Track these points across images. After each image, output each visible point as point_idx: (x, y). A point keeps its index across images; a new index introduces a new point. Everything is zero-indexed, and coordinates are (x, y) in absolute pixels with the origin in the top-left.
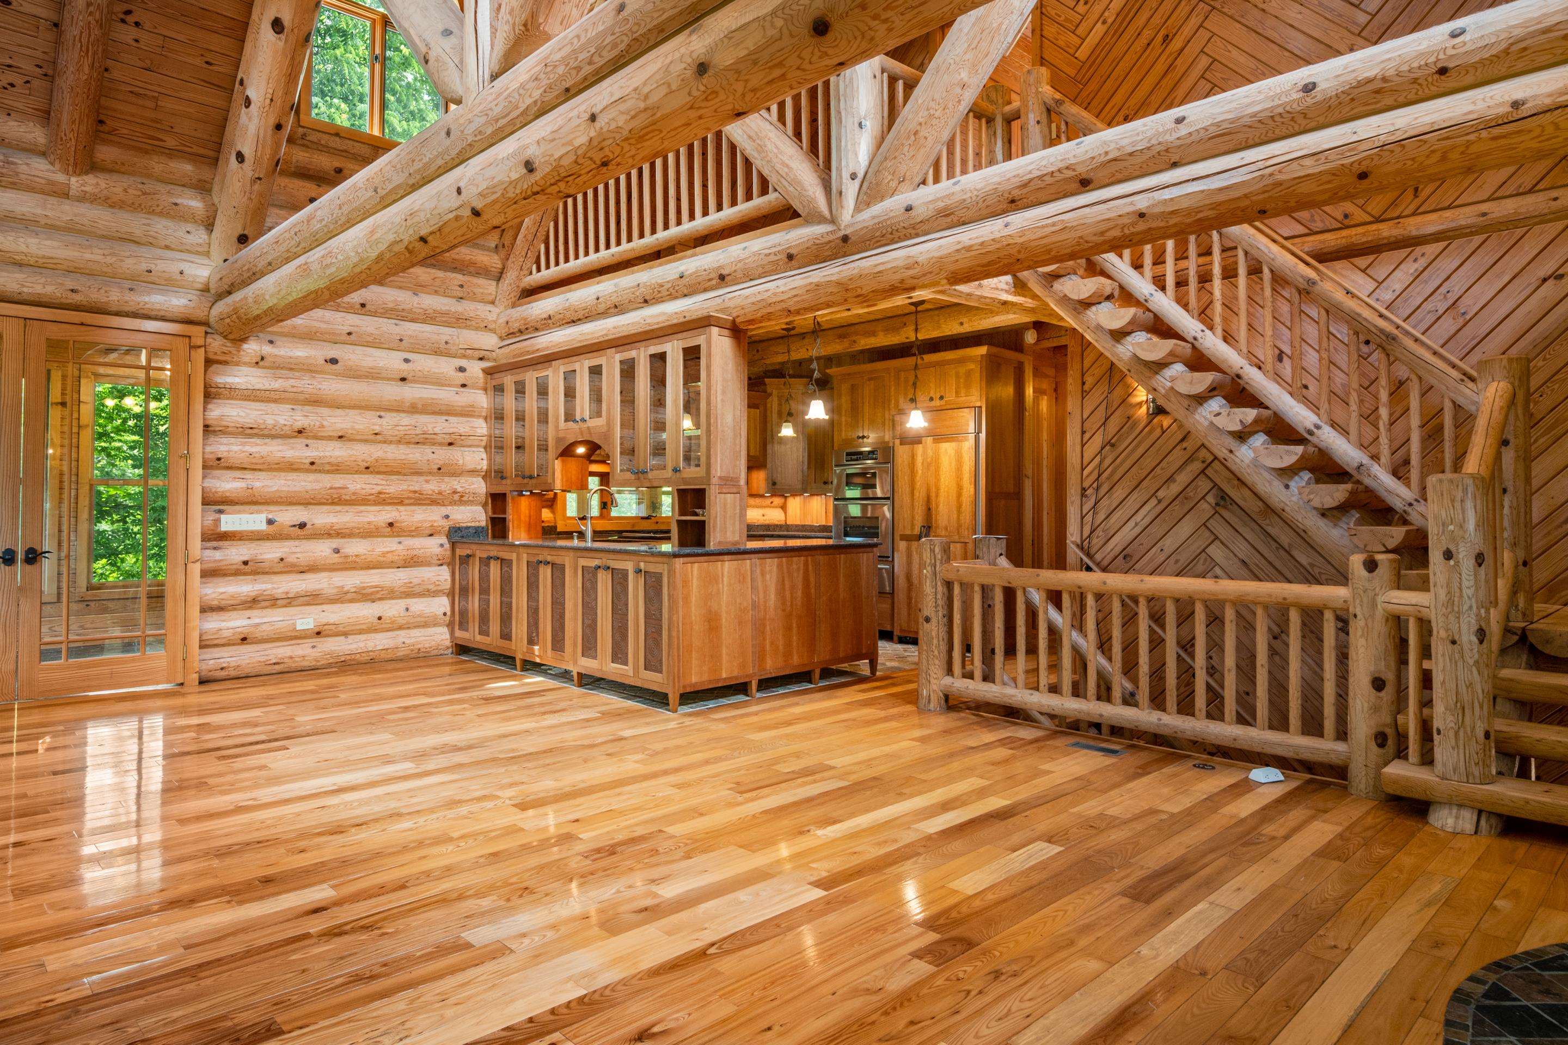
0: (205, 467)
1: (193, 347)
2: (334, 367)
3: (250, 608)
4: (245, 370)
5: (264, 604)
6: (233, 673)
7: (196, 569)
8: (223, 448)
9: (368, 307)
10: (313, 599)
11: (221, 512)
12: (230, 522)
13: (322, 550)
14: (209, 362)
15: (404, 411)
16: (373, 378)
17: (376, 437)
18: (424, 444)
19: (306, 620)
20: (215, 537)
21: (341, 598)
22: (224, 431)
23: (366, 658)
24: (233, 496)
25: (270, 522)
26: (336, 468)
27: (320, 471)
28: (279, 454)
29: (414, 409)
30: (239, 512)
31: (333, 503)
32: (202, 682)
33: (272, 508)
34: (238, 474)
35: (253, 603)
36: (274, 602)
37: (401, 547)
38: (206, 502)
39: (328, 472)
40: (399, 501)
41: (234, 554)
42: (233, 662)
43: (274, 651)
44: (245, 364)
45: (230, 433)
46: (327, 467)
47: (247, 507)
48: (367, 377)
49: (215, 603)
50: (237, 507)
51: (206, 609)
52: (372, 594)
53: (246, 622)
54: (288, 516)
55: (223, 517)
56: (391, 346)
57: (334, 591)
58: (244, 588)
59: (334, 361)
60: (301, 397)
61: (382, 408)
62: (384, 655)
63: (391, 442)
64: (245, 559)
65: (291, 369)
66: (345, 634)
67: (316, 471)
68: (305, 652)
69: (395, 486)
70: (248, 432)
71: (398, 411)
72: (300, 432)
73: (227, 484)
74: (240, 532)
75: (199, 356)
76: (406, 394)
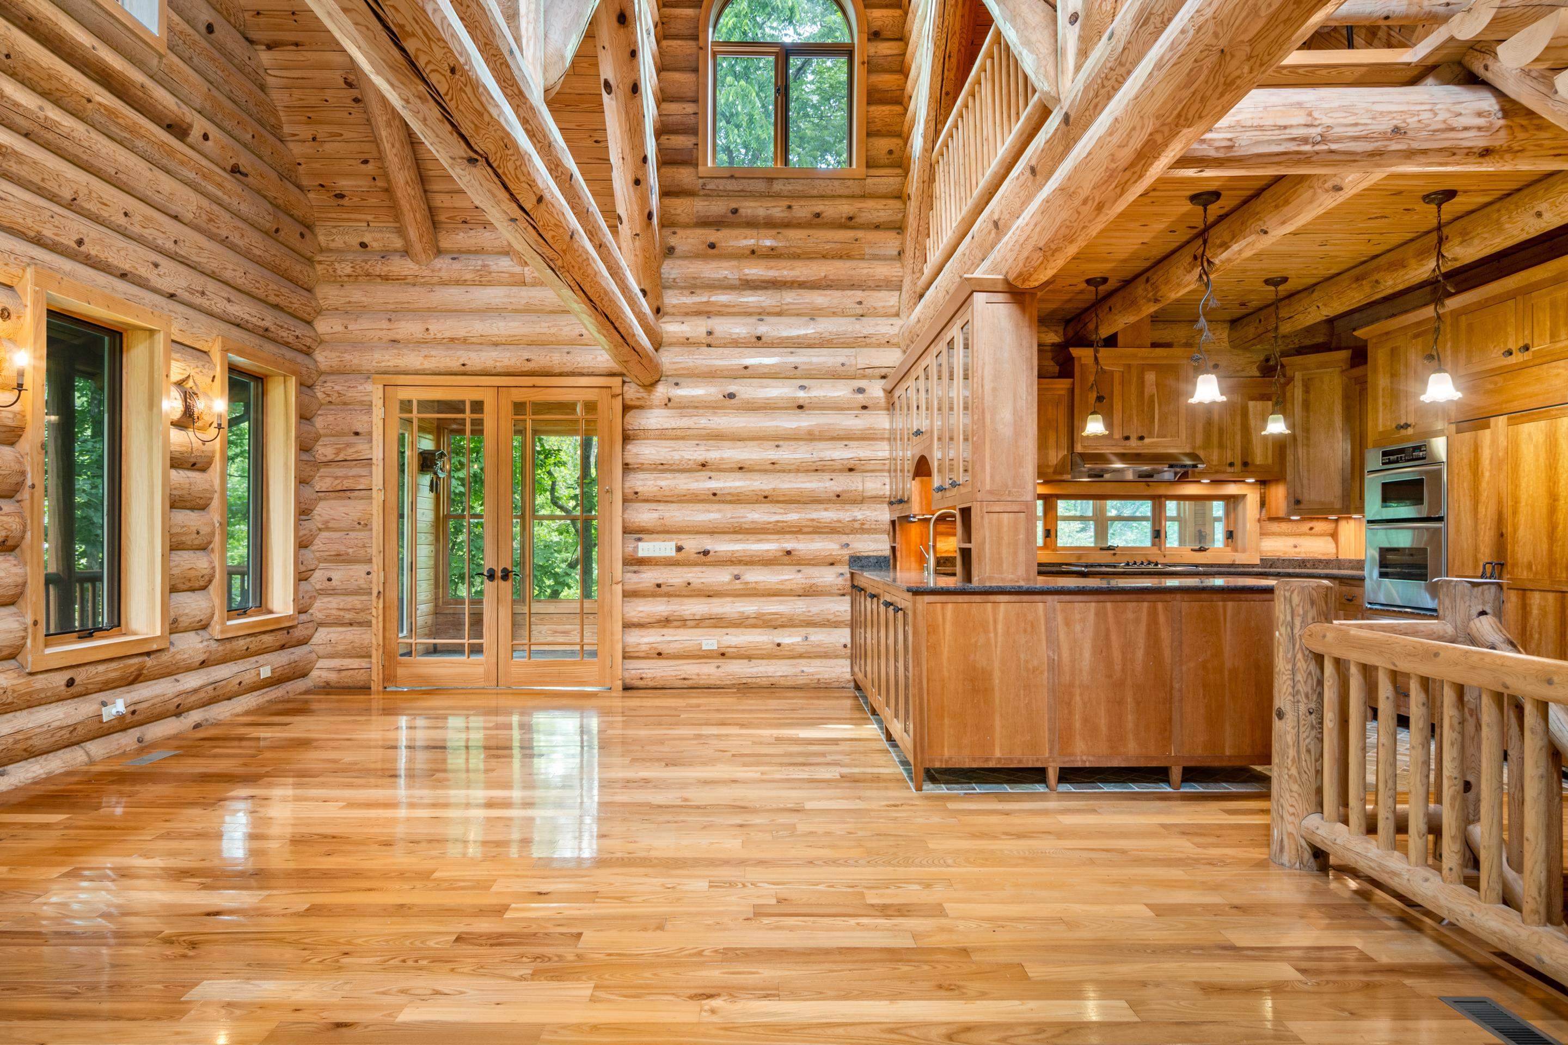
0: (625, 500)
1: (614, 396)
2: (733, 401)
3: (664, 627)
4: (657, 412)
5: (676, 623)
6: (651, 684)
7: (618, 589)
8: (639, 483)
9: (764, 339)
10: (718, 622)
11: (639, 540)
12: (646, 549)
13: (723, 576)
14: (626, 408)
15: (801, 439)
16: (771, 408)
17: (774, 467)
18: (823, 471)
19: (710, 641)
20: (634, 562)
21: (741, 623)
22: (641, 468)
23: (765, 682)
24: (649, 526)
25: (679, 549)
26: (737, 499)
27: (723, 502)
28: (685, 487)
29: (811, 437)
30: (655, 540)
31: (735, 532)
32: (626, 688)
33: (682, 536)
34: (654, 506)
35: (666, 622)
36: (683, 623)
37: (800, 575)
38: (626, 531)
39: (731, 502)
40: (797, 530)
41: (648, 577)
42: (648, 674)
43: (685, 667)
44: (657, 406)
45: (643, 470)
46: (729, 498)
47: (661, 536)
48: (765, 408)
49: (635, 620)
50: (654, 536)
51: (628, 625)
52: (771, 620)
53: (660, 639)
54: (692, 544)
55: (641, 544)
56: (788, 374)
57: (736, 616)
58: (659, 608)
59: (731, 396)
60: (704, 432)
61: (778, 439)
62: (782, 681)
63: (790, 471)
64: (659, 582)
65: (696, 407)
66: (749, 658)
67: (719, 502)
68: (708, 671)
69: (793, 515)
70: (662, 468)
71: (795, 439)
72: (703, 465)
73: (644, 515)
74: (655, 558)
75: (618, 404)
76: (804, 422)
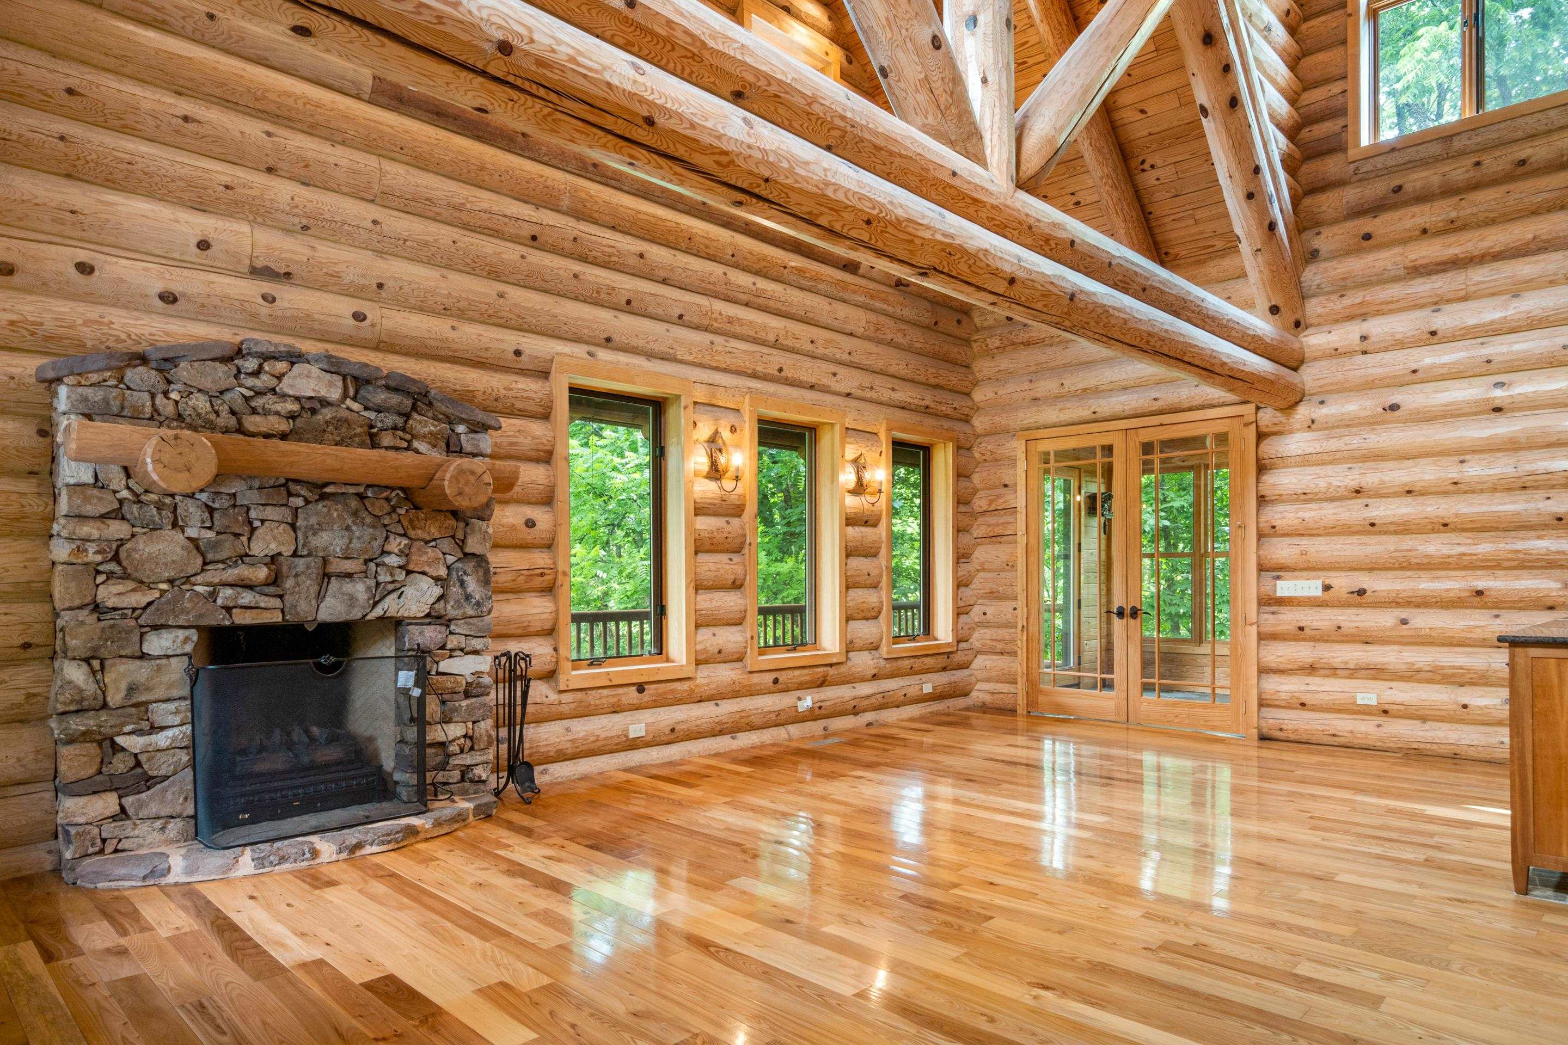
0: (1260, 536)
1: (1246, 425)
2: (1397, 413)
3: (1310, 674)
4: (1298, 436)
5: (1322, 672)
6: (1293, 737)
7: (1253, 630)
8: (1278, 516)
9: (1440, 334)
10: (1378, 673)
11: (1278, 578)
12: (1285, 588)
13: (1385, 619)
14: (1261, 436)
15: (1499, 450)
16: (1452, 416)
17: (1457, 487)
18: (1536, 488)
19: (1368, 695)
20: (1269, 602)
21: (1411, 675)
22: (1280, 499)
23: (1443, 750)
24: (1288, 562)
25: (1327, 588)
26: (1403, 528)
27: (1385, 533)
28: (1335, 517)
29: (1513, 446)
30: (1296, 578)
31: (1402, 568)
32: (1263, 738)
33: (1331, 574)
34: (1296, 540)
35: (1311, 669)
36: (1333, 671)
37: (1498, 621)
38: (1261, 568)
39: (1396, 533)
40: (1493, 565)
41: (1289, 618)
42: (1290, 726)
43: (1334, 722)
44: (1298, 430)
45: (1283, 501)
46: (1392, 528)
47: (1305, 574)
48: (1444, 417)
49: (1274, 665)
50: (1296, 573)
51: (1264, 671)
52: (1453, 675)
53: (1303, 688)
54: (1343, 583)
55: (1278, 582)
56: (1477, 371)
57: (1403, 667)
58: (1303, 653)
59: (1394, 407)
60: (1357, 453)
61: (1462, 453)
62: (1471, 752)
63: (1482, 491)
64: (1302, 625)
65: (1348, 426)
66: (1424, 719)
67: (1380, 533)
68: (1366, 729)
69: (1485, 547)
70: (1305, 497)
71: (1491, 451)
72: (1358, 492)
73: (1282, 551)
74: (1296, 598)
75: (1250, 433)
76: (1502, 428)
